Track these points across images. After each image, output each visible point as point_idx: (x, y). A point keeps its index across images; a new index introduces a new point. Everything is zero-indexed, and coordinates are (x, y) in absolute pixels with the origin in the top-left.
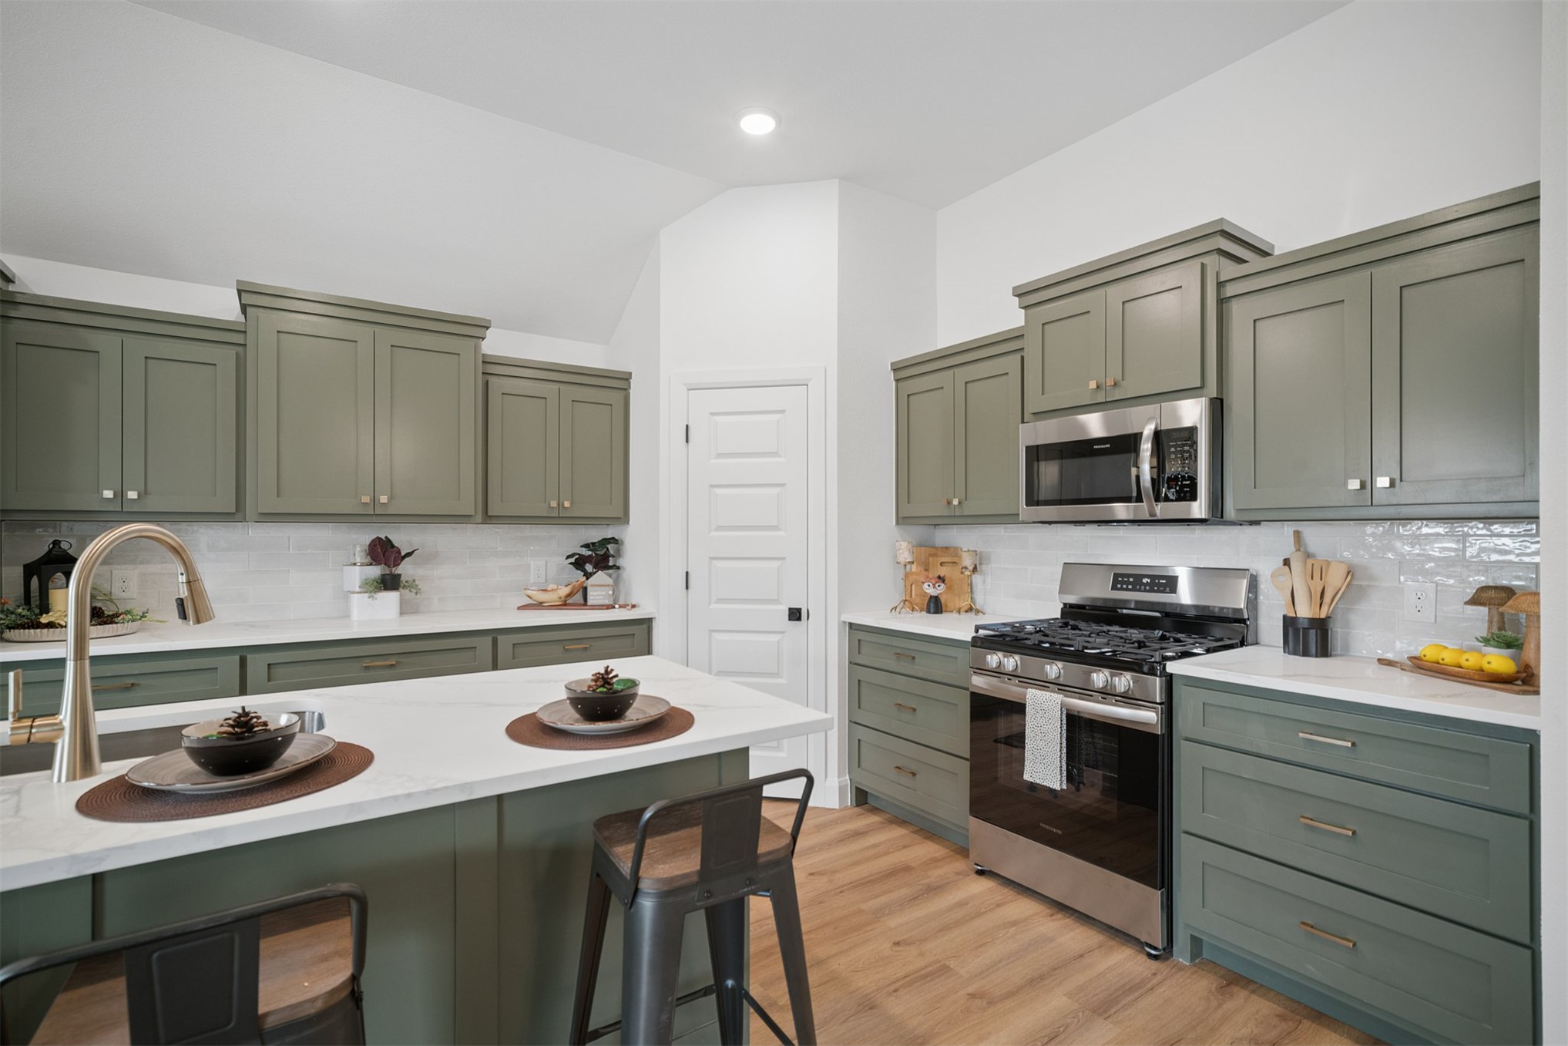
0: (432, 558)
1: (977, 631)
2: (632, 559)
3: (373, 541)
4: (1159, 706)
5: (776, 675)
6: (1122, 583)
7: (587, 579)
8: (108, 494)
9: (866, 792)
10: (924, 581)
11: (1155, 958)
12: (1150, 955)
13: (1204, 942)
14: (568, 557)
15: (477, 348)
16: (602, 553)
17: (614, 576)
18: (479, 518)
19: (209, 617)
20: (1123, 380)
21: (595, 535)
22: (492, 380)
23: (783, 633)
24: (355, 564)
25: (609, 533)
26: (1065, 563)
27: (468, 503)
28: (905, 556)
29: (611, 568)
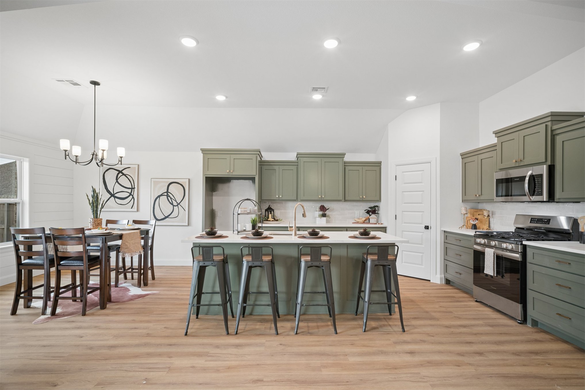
0: (333, 210)
1: (476, 233)
2: (382, 211)
3: (321, 206)
4: (520, 253)
5: (421, 244)
6: (533, 221)
7: (370, 216)
8: (277, 196)
9: (450, 281)
10: (470, 219)
11: (520, 323)
12: (519, 323)
13: (539, 323)
14: (365, 210)
15: (343, 160)
16: (374, 209)
17: (377, 216)
18: (343, 201)
19: (306, 217)
20: (524, 159)
21: (372, 205)
22: (346, 167)
23: (423, 232)
24: (317, 211)
25: (376, 204)
26: (516, 215)
27: (341, 197)
28: (464, 212)
29: (376, 213)
